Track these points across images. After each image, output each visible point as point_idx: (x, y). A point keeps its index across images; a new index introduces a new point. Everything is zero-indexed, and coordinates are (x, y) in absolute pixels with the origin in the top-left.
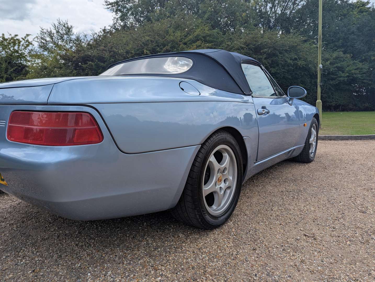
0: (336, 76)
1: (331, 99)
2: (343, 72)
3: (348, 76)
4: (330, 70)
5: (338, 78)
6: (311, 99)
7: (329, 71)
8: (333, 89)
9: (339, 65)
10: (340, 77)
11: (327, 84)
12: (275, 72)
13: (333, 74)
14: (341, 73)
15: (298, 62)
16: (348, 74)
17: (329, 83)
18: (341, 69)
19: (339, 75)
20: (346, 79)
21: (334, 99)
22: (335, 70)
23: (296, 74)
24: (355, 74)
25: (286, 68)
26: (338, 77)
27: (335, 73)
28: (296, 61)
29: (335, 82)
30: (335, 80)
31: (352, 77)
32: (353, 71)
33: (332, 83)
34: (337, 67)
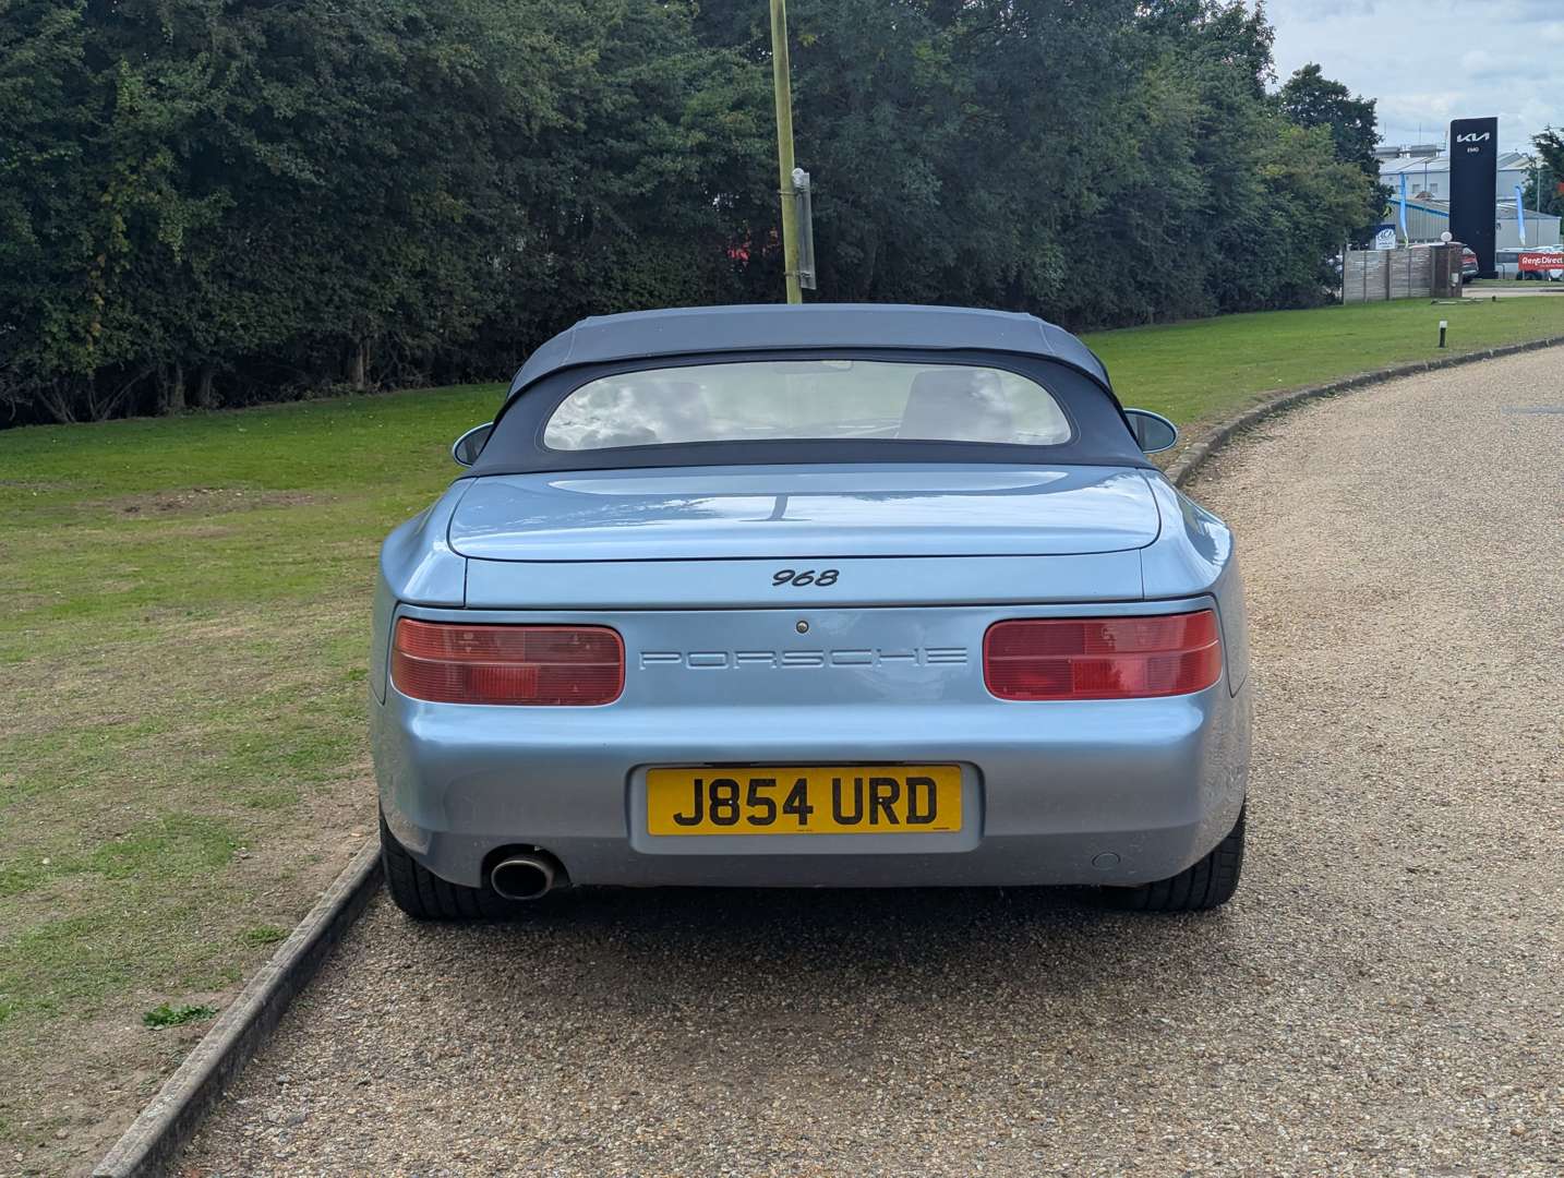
0: (635, 146)
1: (618, 291)
2: (673, 119)
3: (702, 149)
4: (600, 101)
5: (646, 159)
6: (504, 291)
7: (595, 106)
8: (622, 225)
9: (644, 71)
10: (660, 152)
11: (589, 192)
12: (299, 111)
13: (616, 127)
14: (663, 125)
15: (434, 53)
16: (700, 136)
17: (600, 185)
18: (651, 97)
19: (652, 139)
20: (695, 163)
21: (631, 294)
22: (628, 106)
23: (421, 126)
24: (740, 135)
25: (365, 85)
26: (645, 153)
27: (629, 122)
28: (420, 43)
29: (638, 185)
30: (631, 169)
31: (726, 153)
32: (727, 119)
33: (616, 186)
34: (638, 87)
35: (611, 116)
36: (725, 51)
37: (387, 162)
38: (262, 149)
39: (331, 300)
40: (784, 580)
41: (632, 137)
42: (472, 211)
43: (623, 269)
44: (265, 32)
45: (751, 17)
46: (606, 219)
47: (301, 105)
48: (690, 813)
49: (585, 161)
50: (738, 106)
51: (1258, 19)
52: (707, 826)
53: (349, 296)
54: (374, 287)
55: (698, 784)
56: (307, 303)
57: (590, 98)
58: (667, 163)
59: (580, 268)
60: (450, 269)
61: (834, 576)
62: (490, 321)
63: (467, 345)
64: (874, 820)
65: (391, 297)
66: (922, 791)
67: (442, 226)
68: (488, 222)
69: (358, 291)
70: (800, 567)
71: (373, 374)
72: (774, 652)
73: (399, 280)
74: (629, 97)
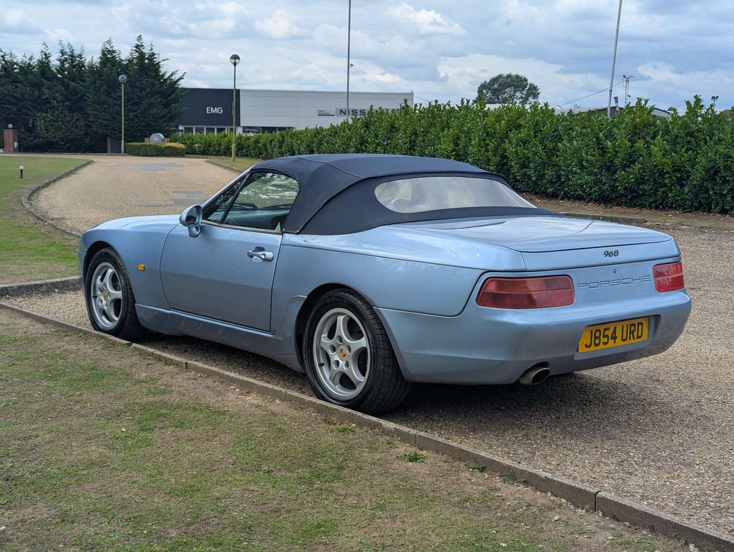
40: (607, 255)
48: (589, 344)
52: (593, 348)
55: (592, 331)
61: (617, 253)
64: (630, 339)
66: (640, 326)
70: (609, 250)
72: (609, 281)
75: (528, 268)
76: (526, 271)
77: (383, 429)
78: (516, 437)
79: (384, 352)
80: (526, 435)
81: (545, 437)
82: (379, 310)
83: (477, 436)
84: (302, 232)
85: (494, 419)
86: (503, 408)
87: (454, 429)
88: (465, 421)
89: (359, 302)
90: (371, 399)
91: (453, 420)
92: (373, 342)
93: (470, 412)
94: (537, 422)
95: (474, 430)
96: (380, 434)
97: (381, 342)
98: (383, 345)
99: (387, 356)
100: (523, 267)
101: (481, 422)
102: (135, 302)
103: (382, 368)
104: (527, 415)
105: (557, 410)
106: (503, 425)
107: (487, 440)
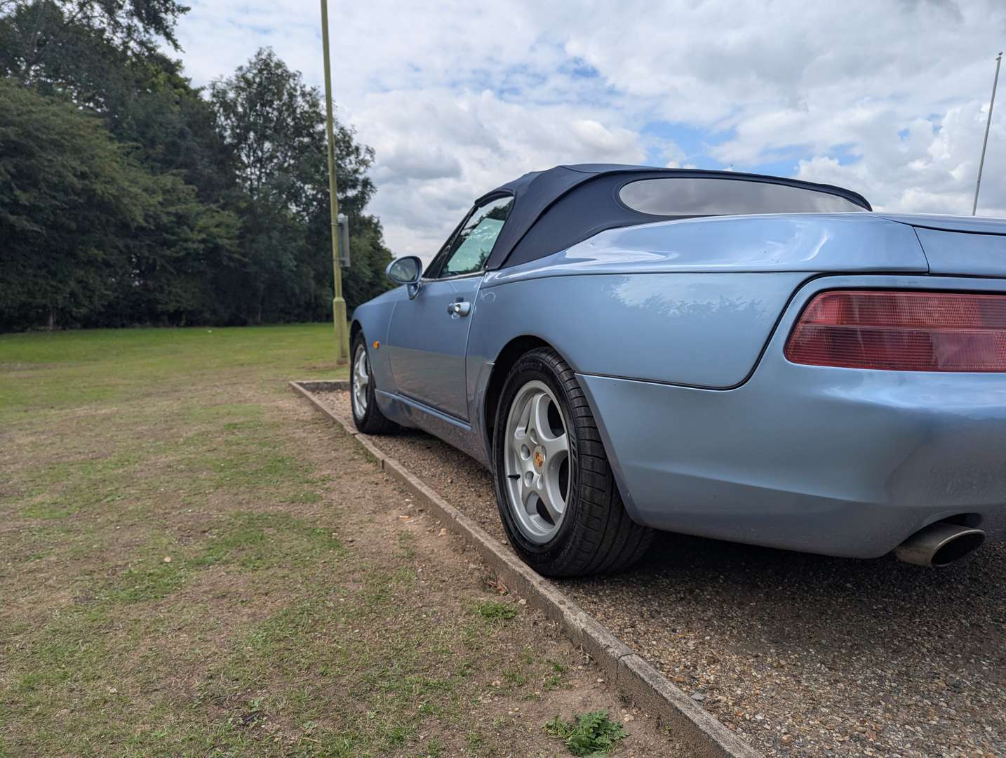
0: (175, 237)
1: (167, 294)
2: (192, 228)
3: (203, 241)
4: (160, 218)
5: (180, 243)
7: (158, 221)
8: (169, 268)
9: (179, 209)
10: (186, 241)
11: (155, 254)
12: (31, 203)
13: (165, 229)
14: (187, 230)
15: (94, 187)
16: (203, 236)
17: (160, 252)
18: (181, 219)
19: (183, 236)
20: (202, 246)
21: (172, 296)
22: (172, 222)
24: (220, 237)
25: (61, 197)
26: (180, 240)
27: (172, 228)
28: (87, 182)
29: (177, 252)
30: (174, 246)
31: (214, 244)
32: (214, 230)
33: (168, 252)
34: (176, 215)
35: (165, 225)
36: (212, 205)
37: (70, 231)
38: (13, 218)
39: (40, 290)
41: (173, 234)
42: (105, 257)
43: (169, 286)
44: (15, 168)
45: (220, 195)
46: (162, 266)
47: (32, 200)
49: (153, 242)
50: (217, 226)
51: (378, 222)
53: (49, 288)
54: (61, 286)
56: (29, 290)
57: (156, 217)
58: (190, 245)
59: (150, 283)
60: (93, 280)
62: (110, 305)
63: (100, 313)
65: (68, 290)
67: (90, 262)
68: (112, 262)
69: (52, 286)
71: (57, 323)
73: (72, 284)
74: (173, 218)
75: (935, 266)
76: (927, 273)
77: (565, 623)
78: (881, 679)
79: (593, 463)
80: (907, 674)
81: (956, 688)
82: (582, 378)
83: (783, 662)
84: (505, 265)
85: (830, 612)
86: (849, 585)
87: (735, 632)
88: (764, 609)
89: (558, 366)
90: (569, 550)
91: (740, 605)
92: (576, 443)
93: (780, 588)
94: (929, 634)
95: (780, 640)
96: (554, 636)
97: (587, 442)
98: (591, 448)
99: (598, 471)
100: (918, 263)
101: (798, 616)
102: (375, 387)
103: (587, 492)
104: (902, 609)
105: (968, 603)
106: (849, 633)
107: (808, 680)
